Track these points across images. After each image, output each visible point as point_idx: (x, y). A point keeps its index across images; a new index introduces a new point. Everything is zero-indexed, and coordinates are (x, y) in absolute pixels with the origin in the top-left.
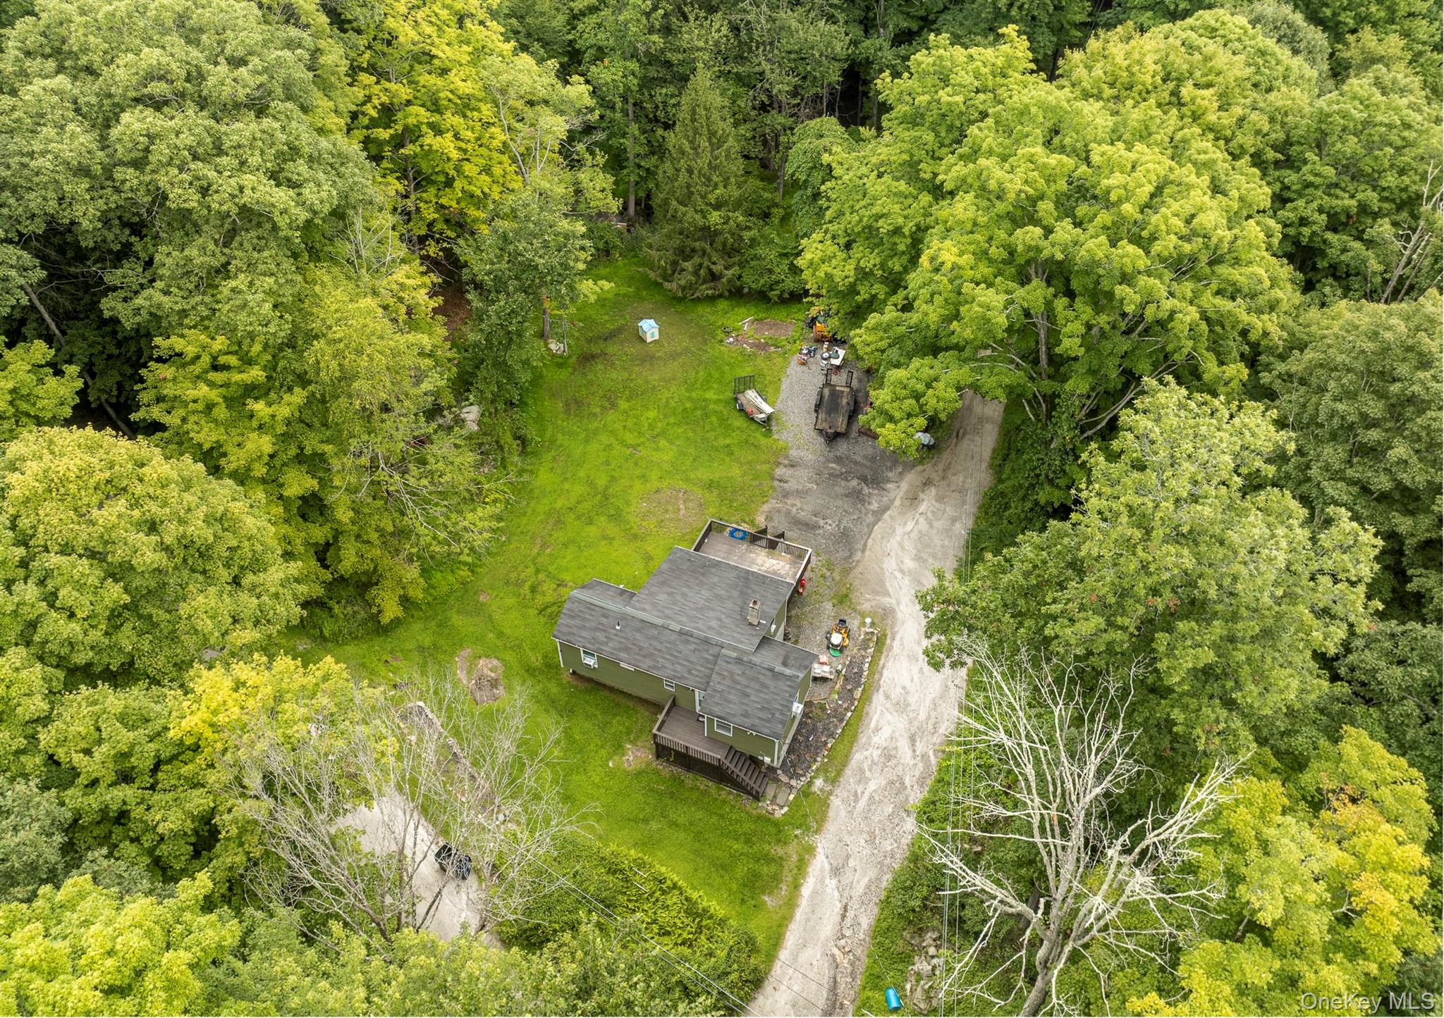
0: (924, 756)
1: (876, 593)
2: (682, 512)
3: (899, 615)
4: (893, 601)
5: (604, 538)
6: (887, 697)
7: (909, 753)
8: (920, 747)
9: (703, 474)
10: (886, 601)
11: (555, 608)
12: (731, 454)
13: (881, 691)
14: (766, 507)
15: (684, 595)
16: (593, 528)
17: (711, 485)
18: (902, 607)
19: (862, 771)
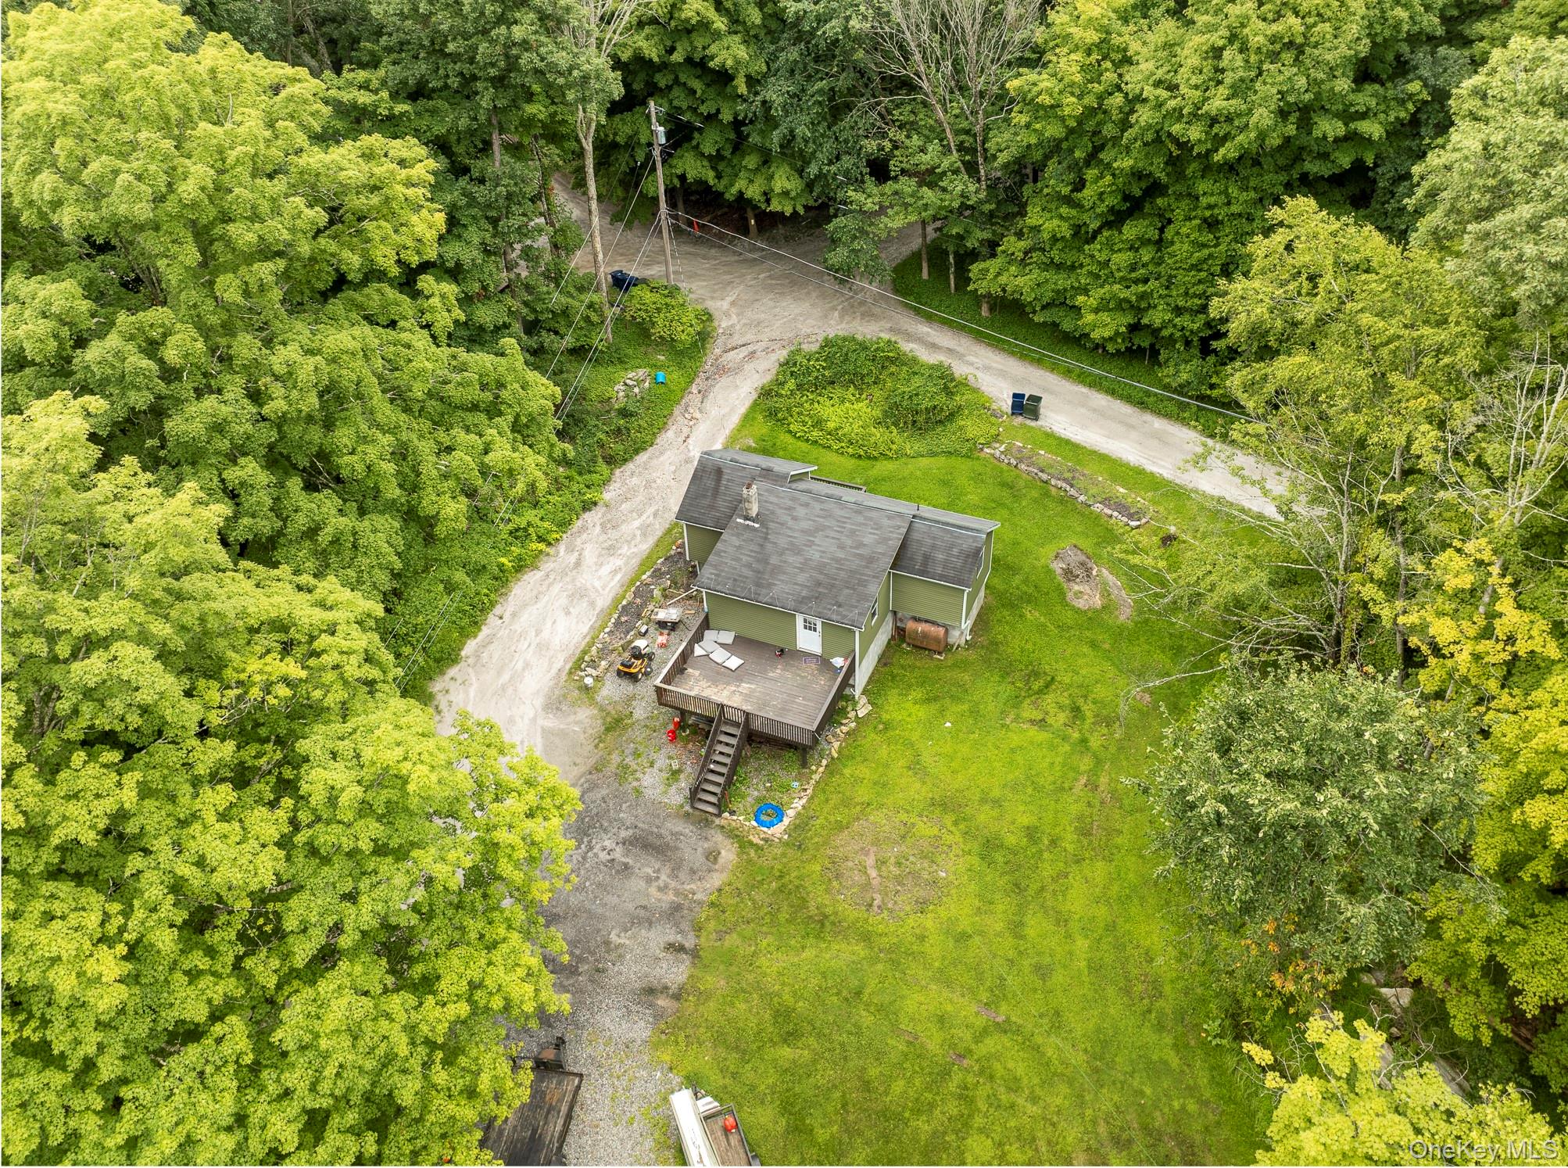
0: (570, 549)
1: (563, 734)
2: (870, 861)
3: (539, 702)
4: (541, 722)
5: (997, 803)
6: (592, 604)
7: (586, 553)
8: (573, 558)
9: (841, 954)
10: (551, 722)
11: (1036, 686)
12: (782, 1014)
13: (598, 609)
14: (716, 880)
15: (842, 547)
16: (1025, 820)
17: (822, 925)
18: (531, 714)
19: (644, 535)
